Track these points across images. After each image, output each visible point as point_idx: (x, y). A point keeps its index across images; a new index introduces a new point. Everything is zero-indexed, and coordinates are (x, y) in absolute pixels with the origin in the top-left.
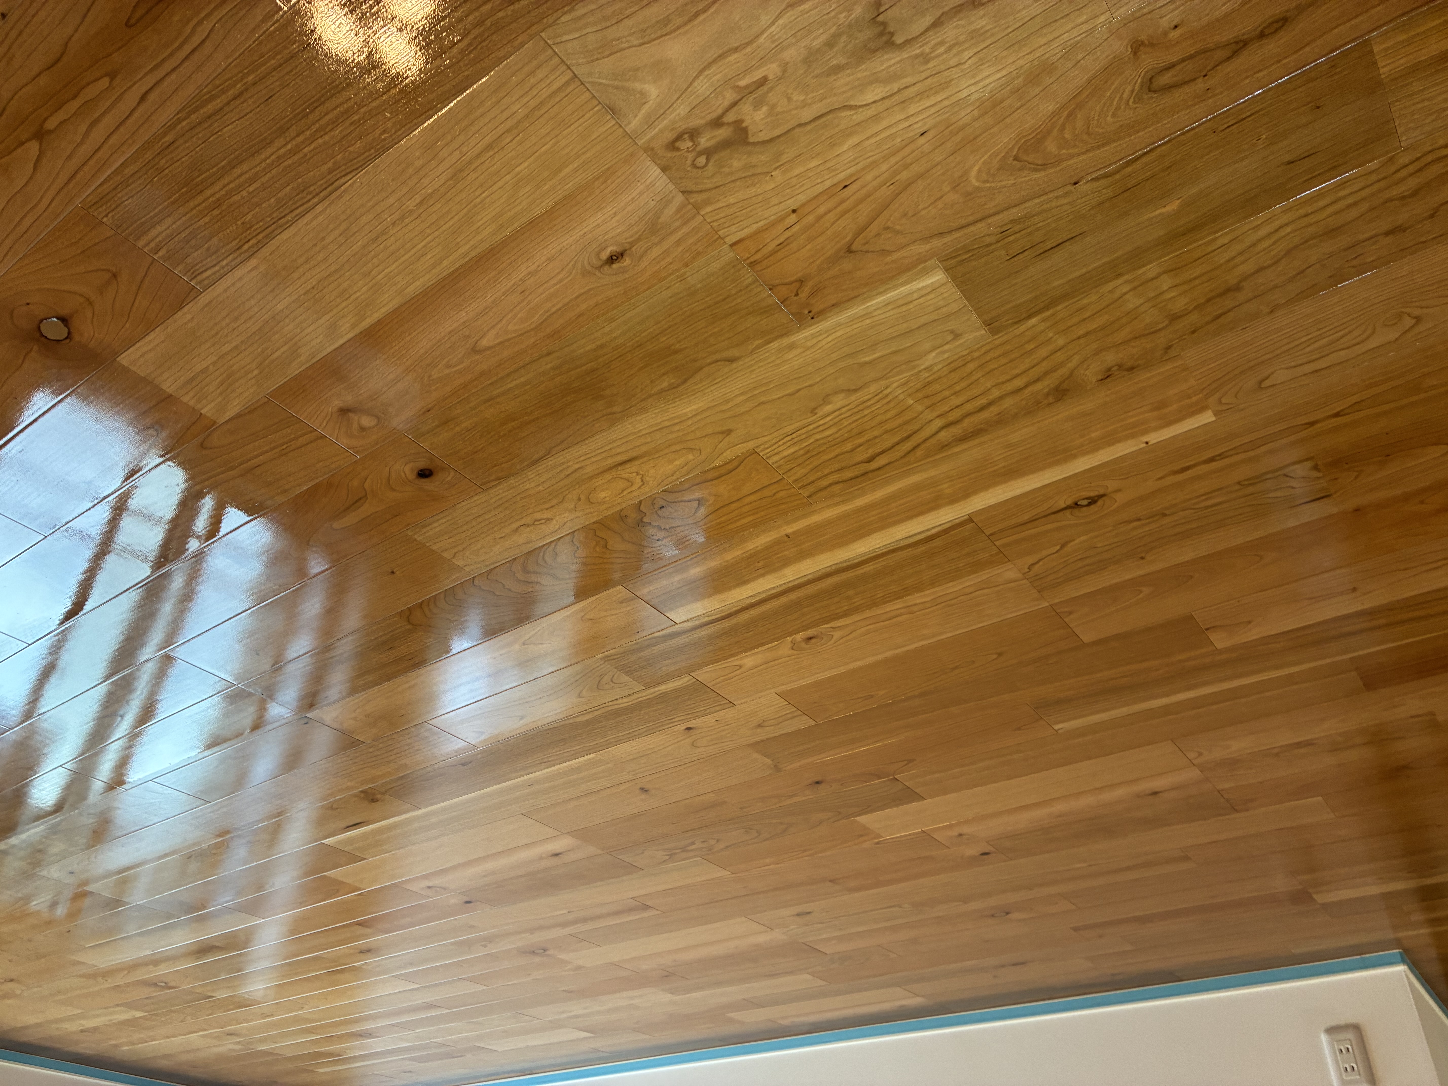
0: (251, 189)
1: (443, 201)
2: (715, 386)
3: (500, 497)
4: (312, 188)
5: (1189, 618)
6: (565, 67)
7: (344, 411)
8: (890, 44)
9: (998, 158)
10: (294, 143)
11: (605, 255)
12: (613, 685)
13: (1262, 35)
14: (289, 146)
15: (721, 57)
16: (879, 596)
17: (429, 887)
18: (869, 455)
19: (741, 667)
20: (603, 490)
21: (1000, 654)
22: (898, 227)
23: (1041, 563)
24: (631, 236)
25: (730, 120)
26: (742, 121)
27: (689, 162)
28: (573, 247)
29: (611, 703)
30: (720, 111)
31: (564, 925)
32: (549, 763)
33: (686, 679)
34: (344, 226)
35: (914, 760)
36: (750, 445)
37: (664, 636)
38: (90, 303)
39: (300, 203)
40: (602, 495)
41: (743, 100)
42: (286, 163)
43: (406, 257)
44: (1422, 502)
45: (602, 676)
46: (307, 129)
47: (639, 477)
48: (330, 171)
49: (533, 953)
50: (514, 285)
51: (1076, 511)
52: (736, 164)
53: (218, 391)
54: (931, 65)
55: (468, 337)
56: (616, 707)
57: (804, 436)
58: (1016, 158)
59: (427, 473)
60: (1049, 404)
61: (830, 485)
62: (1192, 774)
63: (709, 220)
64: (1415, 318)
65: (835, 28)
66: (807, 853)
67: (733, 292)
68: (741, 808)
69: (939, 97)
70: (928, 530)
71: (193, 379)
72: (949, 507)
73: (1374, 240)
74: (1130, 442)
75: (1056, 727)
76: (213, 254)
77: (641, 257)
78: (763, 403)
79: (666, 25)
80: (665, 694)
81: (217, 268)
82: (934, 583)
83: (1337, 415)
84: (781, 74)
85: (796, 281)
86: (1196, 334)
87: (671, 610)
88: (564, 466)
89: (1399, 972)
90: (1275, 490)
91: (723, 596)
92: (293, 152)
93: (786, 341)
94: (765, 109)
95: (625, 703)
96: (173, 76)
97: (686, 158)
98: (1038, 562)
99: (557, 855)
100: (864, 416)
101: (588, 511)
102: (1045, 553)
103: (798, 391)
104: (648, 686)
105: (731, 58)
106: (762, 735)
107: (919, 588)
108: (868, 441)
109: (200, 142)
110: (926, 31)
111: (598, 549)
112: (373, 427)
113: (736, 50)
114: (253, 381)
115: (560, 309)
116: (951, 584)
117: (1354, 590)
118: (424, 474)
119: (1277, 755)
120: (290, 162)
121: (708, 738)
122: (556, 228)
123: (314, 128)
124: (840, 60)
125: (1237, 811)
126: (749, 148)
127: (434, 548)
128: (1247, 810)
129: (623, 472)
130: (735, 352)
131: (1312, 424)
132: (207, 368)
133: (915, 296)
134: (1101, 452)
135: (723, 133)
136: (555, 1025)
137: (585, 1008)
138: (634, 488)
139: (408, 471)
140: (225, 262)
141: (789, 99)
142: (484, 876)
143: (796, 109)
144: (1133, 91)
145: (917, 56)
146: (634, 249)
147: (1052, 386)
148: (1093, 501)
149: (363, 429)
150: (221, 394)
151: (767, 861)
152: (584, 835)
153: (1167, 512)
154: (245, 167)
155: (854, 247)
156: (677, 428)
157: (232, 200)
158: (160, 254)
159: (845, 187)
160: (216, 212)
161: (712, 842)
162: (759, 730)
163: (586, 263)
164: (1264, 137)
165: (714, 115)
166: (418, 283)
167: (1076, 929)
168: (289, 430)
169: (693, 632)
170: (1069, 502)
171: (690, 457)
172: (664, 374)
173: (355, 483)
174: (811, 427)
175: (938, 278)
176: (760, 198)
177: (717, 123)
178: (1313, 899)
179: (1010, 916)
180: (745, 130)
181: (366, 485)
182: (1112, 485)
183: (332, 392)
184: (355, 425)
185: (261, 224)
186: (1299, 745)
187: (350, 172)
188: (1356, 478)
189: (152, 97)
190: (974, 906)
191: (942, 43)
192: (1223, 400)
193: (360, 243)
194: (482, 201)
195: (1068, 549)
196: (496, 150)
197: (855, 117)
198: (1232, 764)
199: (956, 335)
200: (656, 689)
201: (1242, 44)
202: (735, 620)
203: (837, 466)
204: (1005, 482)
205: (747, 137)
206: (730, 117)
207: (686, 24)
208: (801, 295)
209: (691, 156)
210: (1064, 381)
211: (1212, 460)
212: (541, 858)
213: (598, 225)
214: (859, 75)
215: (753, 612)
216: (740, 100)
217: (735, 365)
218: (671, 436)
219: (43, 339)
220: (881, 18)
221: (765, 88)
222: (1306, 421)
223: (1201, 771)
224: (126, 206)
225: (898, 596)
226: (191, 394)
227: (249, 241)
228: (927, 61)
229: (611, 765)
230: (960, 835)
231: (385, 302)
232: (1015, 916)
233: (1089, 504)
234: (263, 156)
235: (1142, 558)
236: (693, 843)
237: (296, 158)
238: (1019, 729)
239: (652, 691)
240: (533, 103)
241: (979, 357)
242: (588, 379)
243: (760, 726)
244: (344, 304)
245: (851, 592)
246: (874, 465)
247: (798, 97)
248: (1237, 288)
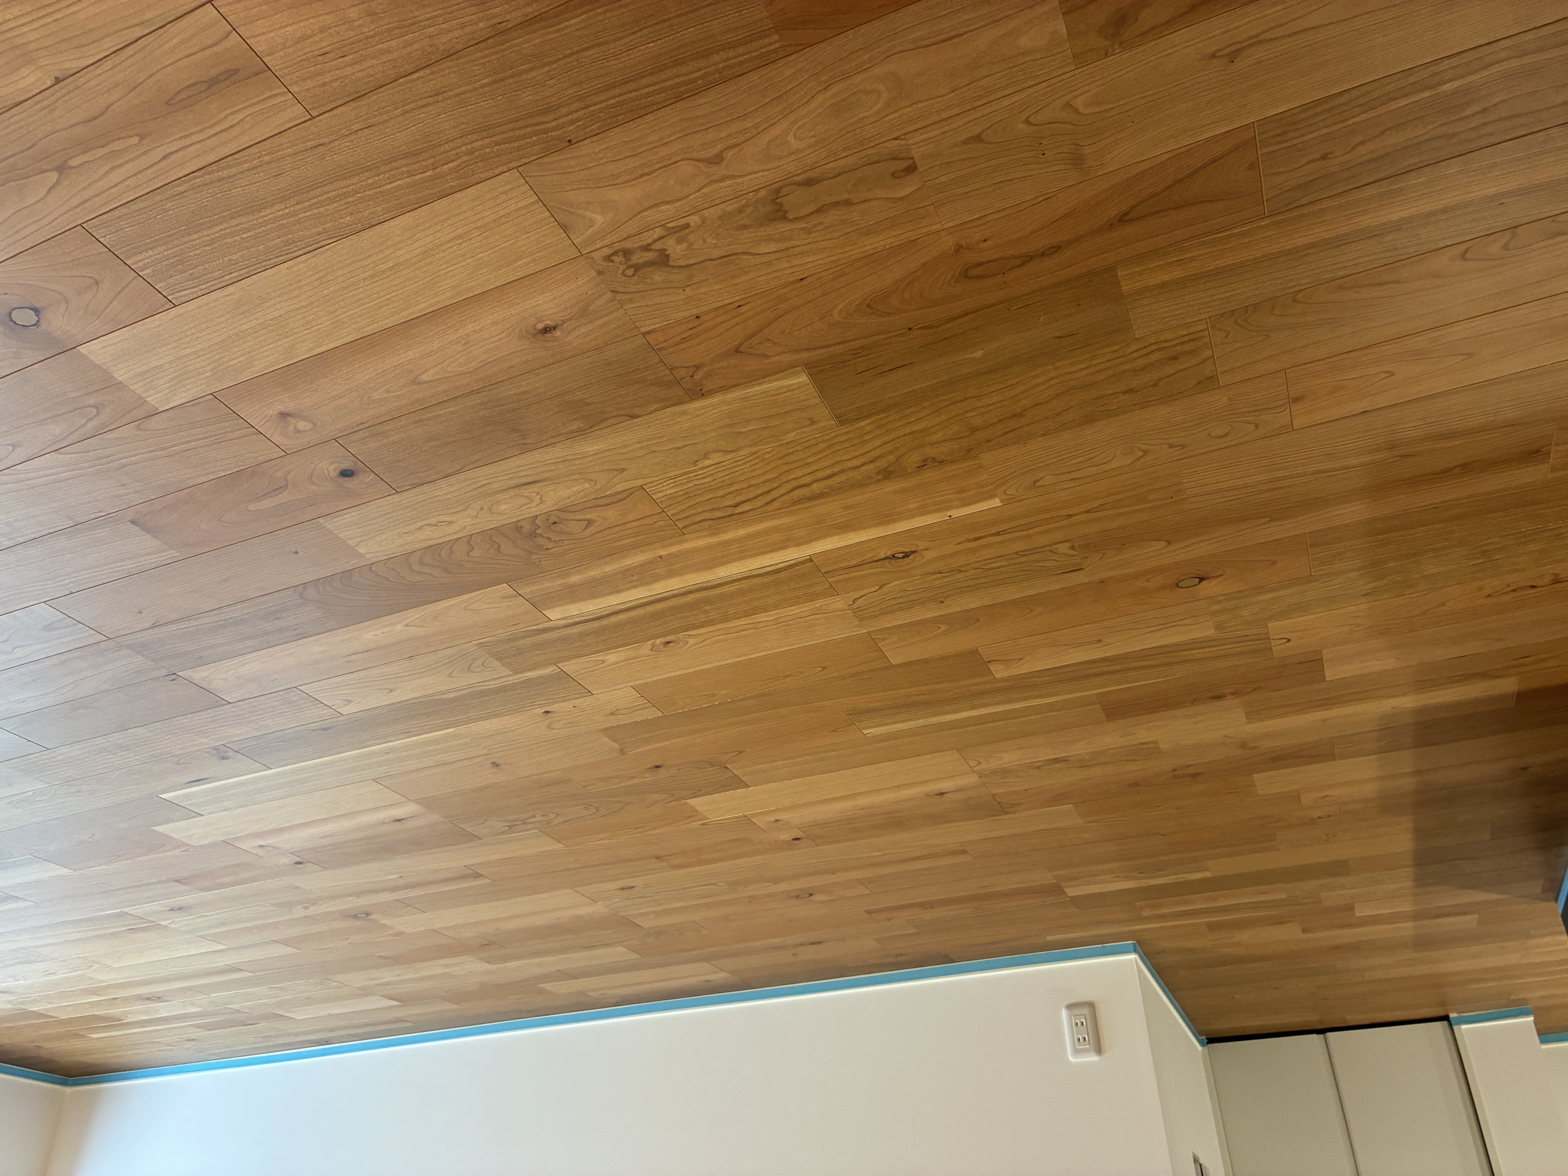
0: (244, 236)
1: (412, 269)
2: (617, 434)
3: (411, 499)
4: (299, 244)
5: (975, 652)
6: (532, 193)
7: (283, 415)
8: (784, 218)
9: (856, 304)
10: (292, 209)
11: (540, 326)
12: (483, 668)
13: (1043, 255)
14: (287, 211)
15: (656, 205)
16: (730, 612)
17: (261, 846)
18: (736, 501)
19: (603, 662)
20: (505, 503)
21: (824, 668)
22: (776, 340)
23: (863, 598)
24: (564, 316)
25: (657, 248)
26: (666, 250)
27: (620, 271)
28: (515, 317)
29: (478, 685)
30: (650, 241)
31: (393, 889)
32: (408, 734)
33: (552, 669)
34: (322, 274)
35: (744, 752)
36: (639, 482)
37: (538, 630)
38: (67, 301)
39: (286, 252)
40: (503, 507)
41: (669, 237)
42: (281, 222)
43: (370, 304)
44: (1148, 581)
45: (475, 660)
46: (307, 201)
47: (539, 496)
48: (319, 234)
49: (355, 917)
50: (459, 337)
51: (893, 561)
52: (657, 278)
53: (168, 385)
54: (811, 236)
55: (412, 371)
56: (483, 688)
57: (685, 481)
58: (868, 306)
59: (349, 473)
60: (878, 481)
61: (702, 521)
62: (972, 779)
63: (629, 314)
64: (1143, 451)
65: (744, 201)
66: (639, 830)
67: (641, 367)
68: (584, 786)
69: (816, 257)
70: (776, 564)
71: (146, 372)
72: (794, 548)
73: (1115, 396)
74: (938, 515)
75: (865, 732)
76: (196, 278)
77: (570, 332)
78: (655, 452)
79: (617, 178)
80: (531, 680)
81: (196, 289)
82: (776, 606)
83: (1088, 512)
84: (699, 223)
85: (693, 366)
86: (989, 444)
87: (549, 608)
88: (474, 481)
89: (1131, 960)
90: (1042, 561)
91: (597, 601)
92: (289, 215)
93: (679, 408)
94: (685, 245)
95: (493, 685)
96: (198, 146)
97: (619, 268)
98: (860, 597)
99: (399, 820)
100: (736, 472)
101: (488, 519)
102: (866, 591)
103: (685, 446)
104: (516, 672)
105: (664, 208)
106: (613, 722)
107: (765, 609)
108: (737, 490)
109: (209, 195)
110: (811, 214)
111: (491, 551)
112: (308, 431)
113: (668, 203)
114: (204, 381)
115: (495, 360)
116: (790, 608)
117: (1099, 641)
118: (346, 474)
119: (1039, 767)
120: (285, 222)
121: (564, 722)
122: (503, 301)
123: (313, 201)
124: (746, 221)
125: (1007, 813)
126: (669, 269)
127: (341, 535)
128: (1014, 813)
129: (525, 491)
130: (637, 411)
131: (1070, 516)
132: (163, 365)
133: (785, 390)
134: (915, 519)
135: (649, 256)
136: (364, 992)
137: (397, 976)
138: (533, 504)
139: (332, 470)
140: (204, 286)
141: (705, 241)
142: (322, 838)
143: (709, 248)
144: (953, 276)
145: (803, 229)
146: (565, 325)
147: (882, 467)
148: (906, 555)
149: (298, 431)
150: (169, 387)
151: (602, 836)
152: (428, 803)
153: (962, 569)
154: (244, 219)
155: (741, 349)
156: (578, 462)
157: (225, 241)
158: (146, 272)
159: (740, 306)
160: (208, 248)
161: (552, 816)
162: (611, 718)
163: (523, 329)
164: (1042, 318)
165: (645, 243)
166: (376, 325)
167: (869, 912)
168: (227, 424)
169: (565, 629)
170: (889, 553)
171: (587, 485)
172: (575, 420)
173: (279, 474)
174: (692, 475)
175: (802, 380)
176: (673, 304)
177: (646, 248)
178: (1065, 893)
179: (812, 897)
180: (668, 256)
181: (290, 477)
182: (922, 545)
183: (277, 398)
184: (292, 427)
185: (246, 262)
186: (1056, 761)
187: (336, 237)
188: (1101, 558)
189: (174, 157)
190: (784, 887)
191: (821, 223)
192: (1008, 492)
193: (332, 288)
194: (445, 273)
195: (885, 589)
196: (465, 240)
197: (752, 260)
198: (1005, 772)
199: (813, 422)
200: (524, 675)
201: (1029, 258)
202: (604, 622)
203: (709, 507)
204: (840, 533)
205: (668, 261)
206: (658, 246)
207: (633, 180)
208: (695, 377)
209: (622, 267)
210: (890, 466)
211: (998, 534)
212: (384, 823)
213: (539, 304)
214: (759, 234)
215: (622, 617)
216: (667, 236)
217: (635, 420)
218: (572, 468)
219: (11, 323)
220: (778, 201)
221: (687, 231)
222: (1067, 514)
223: (980, 777)
224: (125, 232)
225: (747, 614)
226: (141, 384)
227: (231, 273)
228: (810, 233)
229: (468, 740)
230: (777, 821)
231: (343, 335)
232: (817, 898)
233: (903, 557)
234: (262, 214)
235: (942, 602)
236: (534, 816)
237: (291, 219)
238: (835, 731)
239: (519, 676)
240: (501, 213)
241: (829, 440)
242: (509, 415)
243: (613, 714)
244: (306, 332)
245: (708, 608)
246: (739, 510)
247: (711, 241)
248: (1020, 415)
